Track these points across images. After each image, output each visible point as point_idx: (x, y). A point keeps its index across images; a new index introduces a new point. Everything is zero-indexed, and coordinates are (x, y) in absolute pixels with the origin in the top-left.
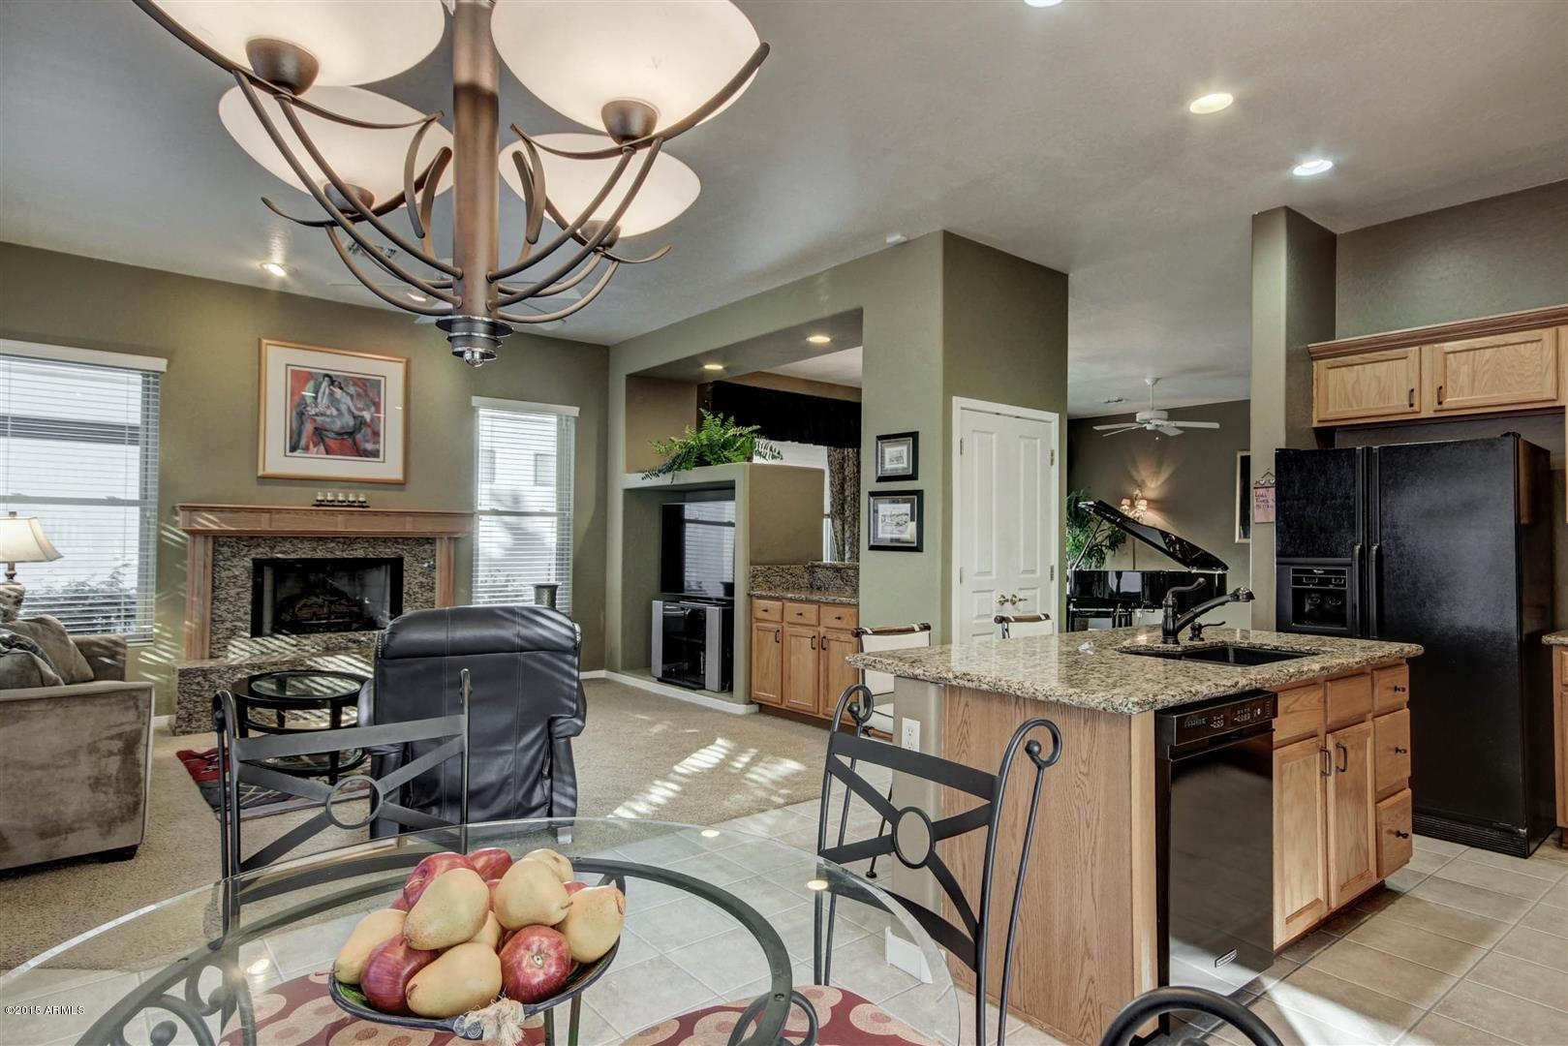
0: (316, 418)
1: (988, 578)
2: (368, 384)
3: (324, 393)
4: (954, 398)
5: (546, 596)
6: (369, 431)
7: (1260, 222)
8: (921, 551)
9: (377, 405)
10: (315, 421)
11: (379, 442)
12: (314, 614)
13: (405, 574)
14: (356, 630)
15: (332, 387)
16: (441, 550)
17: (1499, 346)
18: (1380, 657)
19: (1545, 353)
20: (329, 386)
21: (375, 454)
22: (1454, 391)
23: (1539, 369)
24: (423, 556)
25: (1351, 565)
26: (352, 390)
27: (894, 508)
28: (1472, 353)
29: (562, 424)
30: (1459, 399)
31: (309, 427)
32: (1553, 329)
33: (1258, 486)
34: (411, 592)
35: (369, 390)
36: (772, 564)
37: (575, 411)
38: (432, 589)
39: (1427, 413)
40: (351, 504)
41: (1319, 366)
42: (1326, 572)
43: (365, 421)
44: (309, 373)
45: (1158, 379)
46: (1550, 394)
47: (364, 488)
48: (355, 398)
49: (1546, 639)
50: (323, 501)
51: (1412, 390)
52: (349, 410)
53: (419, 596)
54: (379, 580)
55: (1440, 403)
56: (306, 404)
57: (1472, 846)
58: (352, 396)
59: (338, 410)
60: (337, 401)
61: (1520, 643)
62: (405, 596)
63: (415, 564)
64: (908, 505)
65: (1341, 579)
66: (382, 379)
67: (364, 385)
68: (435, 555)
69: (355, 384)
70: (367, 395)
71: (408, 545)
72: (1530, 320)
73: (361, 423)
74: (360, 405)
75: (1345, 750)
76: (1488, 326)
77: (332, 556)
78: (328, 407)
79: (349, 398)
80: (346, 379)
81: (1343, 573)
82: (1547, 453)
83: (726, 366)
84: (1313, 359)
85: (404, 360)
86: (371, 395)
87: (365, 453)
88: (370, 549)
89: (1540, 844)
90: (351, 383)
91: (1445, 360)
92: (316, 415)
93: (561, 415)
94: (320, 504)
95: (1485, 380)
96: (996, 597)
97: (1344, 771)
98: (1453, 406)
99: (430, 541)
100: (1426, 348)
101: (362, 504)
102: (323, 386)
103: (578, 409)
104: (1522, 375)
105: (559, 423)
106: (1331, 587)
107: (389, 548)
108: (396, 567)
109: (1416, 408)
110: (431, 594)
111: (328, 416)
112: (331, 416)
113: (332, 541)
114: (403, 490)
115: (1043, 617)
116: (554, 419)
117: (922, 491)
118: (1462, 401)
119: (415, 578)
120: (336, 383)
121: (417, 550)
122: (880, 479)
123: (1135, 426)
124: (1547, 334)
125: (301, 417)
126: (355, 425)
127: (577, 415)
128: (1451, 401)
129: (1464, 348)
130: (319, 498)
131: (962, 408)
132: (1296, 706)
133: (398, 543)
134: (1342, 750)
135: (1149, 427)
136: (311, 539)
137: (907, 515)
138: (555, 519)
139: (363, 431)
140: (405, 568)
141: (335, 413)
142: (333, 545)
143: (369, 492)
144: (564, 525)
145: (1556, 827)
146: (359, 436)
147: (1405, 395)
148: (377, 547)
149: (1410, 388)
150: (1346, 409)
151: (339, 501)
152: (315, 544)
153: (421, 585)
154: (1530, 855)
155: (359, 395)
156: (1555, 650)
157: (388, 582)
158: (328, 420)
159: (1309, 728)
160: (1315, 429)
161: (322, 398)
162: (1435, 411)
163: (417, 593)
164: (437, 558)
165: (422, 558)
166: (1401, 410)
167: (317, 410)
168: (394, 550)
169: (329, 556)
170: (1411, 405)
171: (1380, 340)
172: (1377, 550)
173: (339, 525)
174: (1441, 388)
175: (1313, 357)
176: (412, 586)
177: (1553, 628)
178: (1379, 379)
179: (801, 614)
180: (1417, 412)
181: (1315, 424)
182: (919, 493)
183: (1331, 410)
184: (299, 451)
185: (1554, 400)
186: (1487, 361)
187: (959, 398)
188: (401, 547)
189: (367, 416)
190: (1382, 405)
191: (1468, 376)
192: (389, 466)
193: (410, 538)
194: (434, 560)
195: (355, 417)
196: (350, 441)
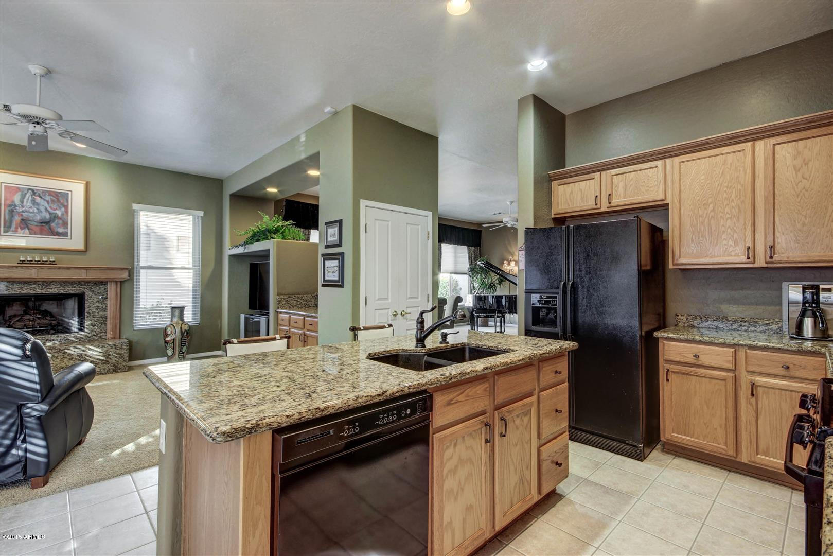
0: (23, 213)
1: (387, 301)
2: (59, 195)
3: (28, 199)
4: (361, 201)
5: (177, 312)
6: (60, 222)
7: (521, 102)
8: (343, 287)
9: (66, 207)
10: (22, 215)
11: (67, 228)
12: (25, 325)
13: (86, 302)
14: (53, 334)
15: (33, 196)
16: (112, 290)
17: (637, 171)
18: (540, 355)
19: (659, 174)
20: (32, 195)
21: (65, 234)
22: (617, 196)
23: (656, 183)
24: (99, 292)
25: (559, 293)
26: (48, 198)
27: (332, 263)
28: (624, 175)
29: (195, 221)
30: (619, 200)
31: (17, 219)
32: (663, 160)
33: (521, 249)
34: (90, 312)
35: (60, 199)
36: (292, 294)
37: (201, 213)
38: (105, 310)
39: (604, 209)
40: (44, 263)
41: (554, 184)
42: (548, 297)
43: (58, 215)
44: (18, 188)
45: (512, 202)
46: (661, 197)
47: (54, 254)
48: (50, 203)
49: (656, 334)
50: (24, 261)
51: (597, 196)
52: (46, 209)
53: (97, 314)
54: (72, 304)
55: (610, 203)
56: (15, 205)
57: (616, 454)
58: (48, 202)
59: (38, 209)
60: (38, 204)
61: (641, 336)
62: (86, 314)
63: (94, 296)
64: (337, 261)
65: (555, 301)
66: (70, 193)
67: (57, 195)
68: (107, 291)
69: (50, 195)
70: (58, 200)
71: (88, 285)
72: (651, 156)
73: (55, 217)
74: (55, 207)
75: (506, 422)
76: (631, 160)
77: (34, 292)
78: (31, 207)
79: (45, 202)
80: (43, 191)
81: (555, 297)
82: (661, 230)
83: (279, 189)
84: (552, 180)
85: (85, 182)
86: (62, 201)
87: (58, 234)
88: (61, 288)
89: (653, 449)
90: (47, 194)
91: (612, 179)
92: (23, 212)
93: (195, 216)
94: (23, 262)
95: (631, 189)
96: (391, 312)
97: (504, 436)
98: (616, 204)
99: (104, 283)
100: (603, 173)
101: (52, 263)
102: (27, 196)
103: (203, 212)
104: (648, 186)
105: (194, 220)
106: (550, 305)
107: (75, 287)
108: (81, 299)
109: (599, 206)
110: (105, 313)
111: (31, 213)
112: (33, 212)
113: (34, 284)
114: (86, 255)
115: (387, 326)
116: (191, 218)
117: (344, 253)
118: (619, 201)
119: (93, 304)
120: (37, 194)
121: (94, 288)
122: (327, 247)
123: (503, 225)
124: (660, 163)
125: (12, 213)
126: (50, 218)
127: (203, 216)
128: (615, 202)
129: (620, 173)
130: (21, 259)
131: (366, 206)
132: (460, 398)
133: (81, 285)
134: (504, 421)
135: (509, 225)
136: (19, 283)
137: (337, 266)
138: (192, 271)
139: (56, 221)
140: (86, 299)
141: (36, 211)
142: (35, 286)
143: (57, 256)
144: (196, 274)
145: (660, 441)
146: (53, 225)
147: (594, 198)
148: (66, 287)
149: (596, 195)
150: (567, 207)
151: (35, 261)
152: (22, 286)
153: (98, 308)
154: (645, 458)
155: (53, 201)
156: (660, 340)
157: (76, 307)
158: (30, 215)
159: (479, 409)
160: (553, 218)
161: (27, 202)
162: (608, 208)
163: (95, 312)
164: (108, 292)
165: (98, 293)
166: (592, 207)
167: (23, 209)
168: (78, 289)
169: (32, 292)
170: (596, 205)
171: (581, 169)
172: (571, 284)
173: (32, 274)
174: (610, 195)
175: (551, 179)
176: (91, 309)
177: (662, 326)
178: (581, 190)
179: (296, 322)
180: (599, 209)
181: (553, 216)
182: (342, 254)
183: (560, 208)
184: (10, 232)
185: (663, 200)
186: (632, 180)
187: (364, 201)
188: (83, 287)
189: (59, 213)
190: (583, 205)
191: (623, 187)
192: (76, 241)
193: (90, 282)
194: (107, 294)
195: (50, 214)
196: (47, 227)
